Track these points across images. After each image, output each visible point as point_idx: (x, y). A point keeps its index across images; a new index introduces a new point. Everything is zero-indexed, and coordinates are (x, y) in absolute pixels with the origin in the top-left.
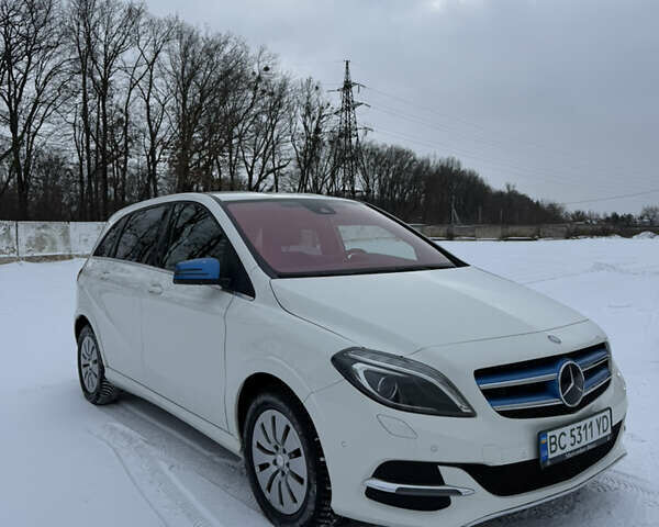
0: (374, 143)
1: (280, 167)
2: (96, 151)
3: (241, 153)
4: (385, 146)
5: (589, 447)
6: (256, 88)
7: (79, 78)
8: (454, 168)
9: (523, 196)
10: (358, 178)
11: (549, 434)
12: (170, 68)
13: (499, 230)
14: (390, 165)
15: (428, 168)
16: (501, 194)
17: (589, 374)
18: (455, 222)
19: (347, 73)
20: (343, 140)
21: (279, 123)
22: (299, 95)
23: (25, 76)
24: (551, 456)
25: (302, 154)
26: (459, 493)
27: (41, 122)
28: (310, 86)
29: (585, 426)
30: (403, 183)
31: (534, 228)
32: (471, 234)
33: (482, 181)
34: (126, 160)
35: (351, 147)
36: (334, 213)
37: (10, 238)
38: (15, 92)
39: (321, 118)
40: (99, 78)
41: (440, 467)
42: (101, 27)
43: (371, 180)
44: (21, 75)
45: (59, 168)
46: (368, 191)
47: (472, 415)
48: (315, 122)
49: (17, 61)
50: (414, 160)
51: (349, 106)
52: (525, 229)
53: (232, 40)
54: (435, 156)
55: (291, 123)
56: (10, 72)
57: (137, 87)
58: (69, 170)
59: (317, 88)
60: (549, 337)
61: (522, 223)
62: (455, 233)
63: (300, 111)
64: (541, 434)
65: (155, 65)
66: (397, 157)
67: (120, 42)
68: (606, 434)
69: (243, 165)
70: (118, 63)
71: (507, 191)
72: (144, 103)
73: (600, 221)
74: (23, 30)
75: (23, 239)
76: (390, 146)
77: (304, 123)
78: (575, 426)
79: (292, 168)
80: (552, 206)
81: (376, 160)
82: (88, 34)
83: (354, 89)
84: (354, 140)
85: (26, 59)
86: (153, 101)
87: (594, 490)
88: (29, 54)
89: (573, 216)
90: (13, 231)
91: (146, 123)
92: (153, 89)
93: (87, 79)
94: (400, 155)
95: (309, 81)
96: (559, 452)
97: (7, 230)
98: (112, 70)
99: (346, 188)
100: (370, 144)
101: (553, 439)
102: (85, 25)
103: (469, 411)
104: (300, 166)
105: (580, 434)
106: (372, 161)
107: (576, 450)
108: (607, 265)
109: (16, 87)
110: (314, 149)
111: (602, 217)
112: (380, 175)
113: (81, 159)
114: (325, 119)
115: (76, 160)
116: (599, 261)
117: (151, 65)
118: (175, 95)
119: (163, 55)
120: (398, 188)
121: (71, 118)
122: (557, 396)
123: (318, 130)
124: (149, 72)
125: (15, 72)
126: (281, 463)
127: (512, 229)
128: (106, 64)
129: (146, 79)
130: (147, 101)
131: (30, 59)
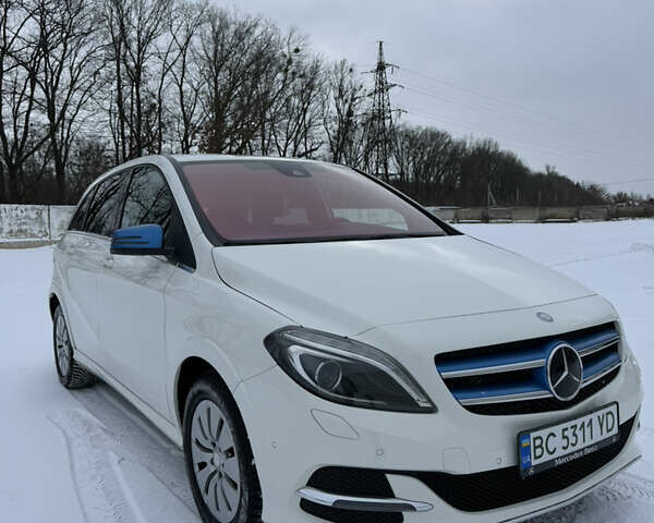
0: (408, 126)
1: (312, 150)
2: (131, 138)
3: (273, 137)
4: (419, 127)
5: (588, 451)
6: (286, 70)
7: (113, 64)
8: (491, 150)
9: (563, 178)
10: (392, 161)
11: (533, 435)
12: (203, 52)
13: (537, 212)
14: (425, 147)
15: (464, 149)
16: (540, 176)
17: (590, 361)
18: (491, 204)
19: (381, 54)
20: (375, 123)
21: (312, 106)
22: (333, 77)
23: (61, 63)
24: (535, 462)
25: (335, 138)
26: (412, 508)
27: (78, 108)
28: (343, 68)
29: (583, 425)
30: (438, 165)
31: (574, 209)
32: (507, 216)
33: (520, 162)
34: (160, 145)
35: (384, 130)
36: (308, 175)
37: (42, 223)
38: (52, 80)
39: (353, 99)
40: (132, 64)
41: (388, 476)
42: (133, 13)
43: (405, 163)
44: (57, 63)
45: (99, 155)
46: (402, 174)
47: (432, 410)
48: (347, 106)
49: (52, 48)
50: (449, 142)
51: (382, 87)
52: (565, 211)
53: (262, 22)
54: (472, 137)
55: (324, 107)
56: (47, 60)
57: (169, 72)
58: (109, 157)
59: (351, 70)
60: (539, 314)
61: (560, 204)
62: (492, 215)
63: (333, 94)
64: (522, 435)
65: (188, 51)
66: (432, 140)
67: (153, 27)
68: (611, 434)
69: (275, 148)
70: (151, 49)
71: (546, 173)
72: (178, 88)
73: (642, 203)
74: (57, 17)
75: (55, 223)
76: (424, 128)
77: (337, 106)
78: (568, 425)
79: (325, 152)
80: (593, 188)
81: (411, 143)
82: (122, 21)
83: (388, 70)
84: (387, 122)
85: (61, 46)
86: (186, 86)
87: (602, 498)
88: (64, 41)
89: (614, 198)
90: (45, 214)
91: (180, 109)
92: (186, 74)
93: (122, 66)
94: (435, 136)
95: (343, 63)
96: (546, 457)
97: (39, 214)
98: (146, 56)
99: (380, 172)
100: (404, 125)
101: (538, 442)
102: (118, 11)
103: (429, 405)
104: (332, 150)
105: (574, 435)
106: (407, 143)
107: (569, 455)
108: (645, 245)
109: (52, 75)
110: (347, 131)
111: (645, 198)
112: (414, 158)
113: (117, 145)
114: (357, 101)
115: (112, 145)
116: (638, 241)
117: (183, 50)
118: (208, 80)
119: (195, 40)
120: (433, 170)
121: (107, 105)
122: (545, 387)
123: (350, 113)
124: (181, 58)
125: (51, 60)
126: (217, 462)
127: (550, 211)
128: (140, 50)
129: (179, 64)
130: (180, 87)
131: (65, 46)
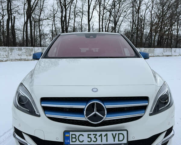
7: (132, 9)
11: (71, 133)
23: (118, 10)
27: (122, 22)
29: (101, 135)
40: (137, 8)
41: (23, 133)
47: (39, 116)
49: (116, 6)
64: (65, 132)
65: (154, 2)
68: (122, 143)
70: (143, 3)
78: (91, 133)
92: (153, 8)
93: (134, 8)
96: (78, 143)
98: (141, 5)
101: (74, 136)
103: (38, 114)
105: (95, 138)
107: (91, 144)
109: (116, 13)
124: (152, 4)
128: (140, 3)
129: (151, 6)
130: (151, 13)
131: (120, 5)
